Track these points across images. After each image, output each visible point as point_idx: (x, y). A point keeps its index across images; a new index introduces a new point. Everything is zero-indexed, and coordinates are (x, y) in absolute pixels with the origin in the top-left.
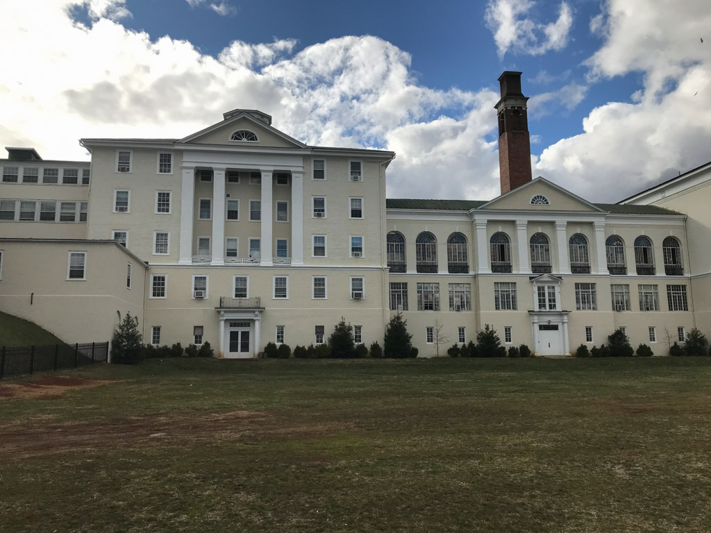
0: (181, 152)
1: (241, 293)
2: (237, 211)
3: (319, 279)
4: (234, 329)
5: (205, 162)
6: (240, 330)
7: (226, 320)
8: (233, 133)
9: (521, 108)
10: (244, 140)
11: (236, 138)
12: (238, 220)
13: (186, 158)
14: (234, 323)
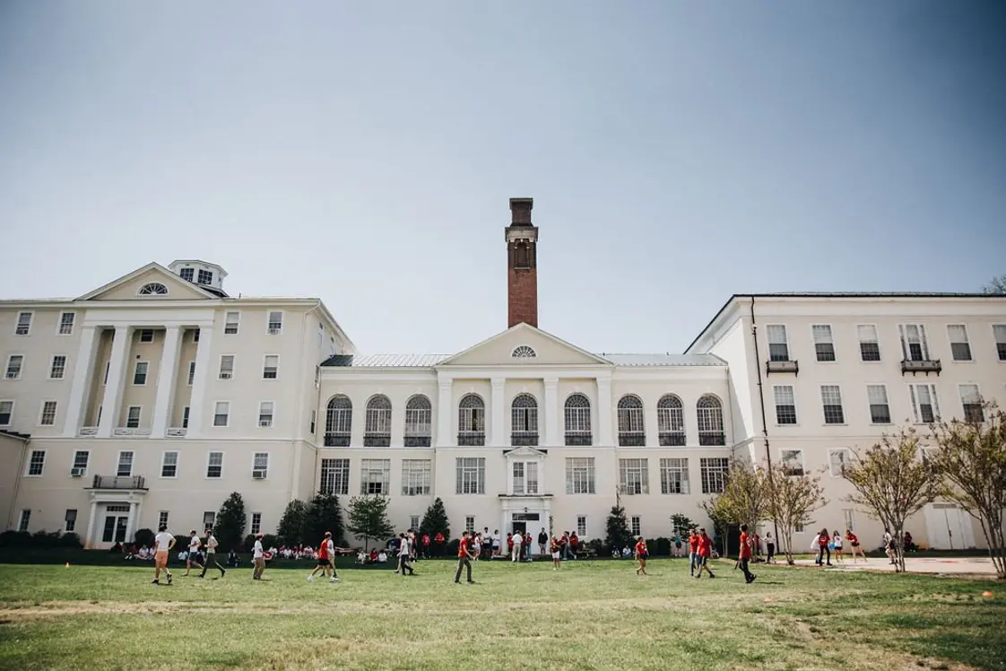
0: (84, 310)
1: (124, 470)
2: (145, 375)
3: (216, 454)
4: (111, 514)
5: (106, 319)
6: (117, 515)
7: (100, 504)
8: (142, 286)
9: (528, 239)
10: (154, 293)
11: (145, 292)
12: (145, 385)
13: (89, 315)
14: (112, 507)
